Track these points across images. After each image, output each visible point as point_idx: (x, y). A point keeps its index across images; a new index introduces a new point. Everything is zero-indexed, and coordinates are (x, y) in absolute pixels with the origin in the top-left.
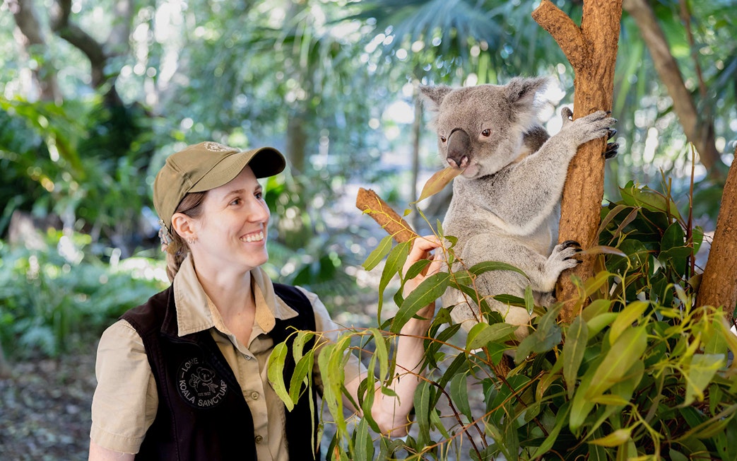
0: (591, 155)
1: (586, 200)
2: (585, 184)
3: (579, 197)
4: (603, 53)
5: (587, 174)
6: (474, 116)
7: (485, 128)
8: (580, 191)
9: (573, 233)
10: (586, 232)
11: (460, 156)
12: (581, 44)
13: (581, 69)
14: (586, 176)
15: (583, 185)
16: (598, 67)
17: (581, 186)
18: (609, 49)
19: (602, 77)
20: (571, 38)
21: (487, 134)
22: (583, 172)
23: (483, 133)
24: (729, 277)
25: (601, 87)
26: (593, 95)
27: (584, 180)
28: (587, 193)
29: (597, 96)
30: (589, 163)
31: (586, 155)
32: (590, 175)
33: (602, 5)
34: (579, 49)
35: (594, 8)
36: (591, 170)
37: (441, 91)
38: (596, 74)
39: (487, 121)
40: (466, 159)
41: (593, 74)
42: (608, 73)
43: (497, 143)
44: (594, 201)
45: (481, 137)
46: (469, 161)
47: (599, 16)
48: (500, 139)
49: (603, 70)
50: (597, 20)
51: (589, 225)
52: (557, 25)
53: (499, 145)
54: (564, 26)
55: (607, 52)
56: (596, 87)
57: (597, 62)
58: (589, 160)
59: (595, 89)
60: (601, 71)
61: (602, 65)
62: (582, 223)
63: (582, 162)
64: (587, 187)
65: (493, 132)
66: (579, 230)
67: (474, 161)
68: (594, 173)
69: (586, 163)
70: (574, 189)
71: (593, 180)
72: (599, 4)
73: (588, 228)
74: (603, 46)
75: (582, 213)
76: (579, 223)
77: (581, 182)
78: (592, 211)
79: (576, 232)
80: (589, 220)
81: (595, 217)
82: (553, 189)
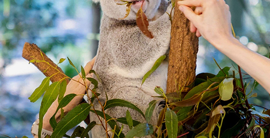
1: (185, 52)
3: (180, 49)
5: (185, 33)
8: (181, 45)
15: (183, 41)
17: (181, 41)
22: (183, 31)
27: (183, 38)
28: (186, 47)
30: (187, 25)
31: (185, 20)
44: (191, 53)
62: (183, 68)
63: (182, 24)
64: (185, 42)
66: (180, 72)
70: (177, 44)
71: (190, 38)
75: (182, 61)
76: (180, 68)
77: (181, 39)
78: (189, 60)
79: (178, 74)
80: (187, 66)
81: (192, 64)
82: (162, 43)
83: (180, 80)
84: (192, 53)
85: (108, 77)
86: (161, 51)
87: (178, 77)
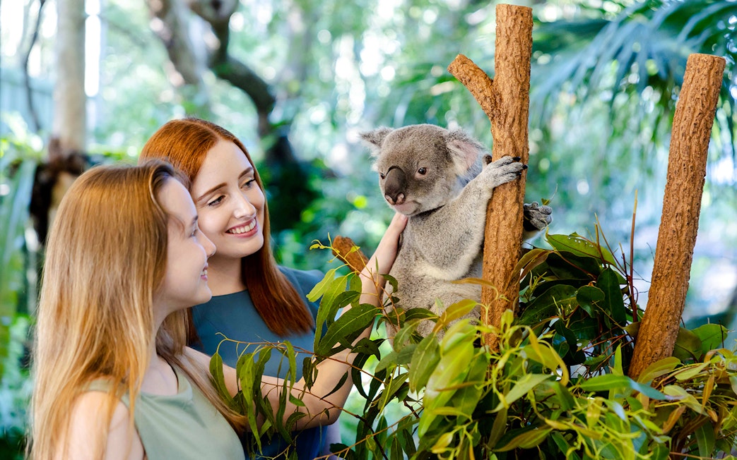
0: (505, 199)
1: (501, 243)
2: (500, 227)
3: (494, 239)
4: (510, 103)
5: (502, 217)
6: (411, 155)
7: (421, 166)
8: (495, 233)
9: (490, 274)
10: (502, 273)
11: (396, 192)
12: (490, 95)
13: (493, 118)
14: (501, 220)
15: (498, 229)
16: (506, 116)
17: (496, 229)
18: (516, 100)
19: (511, 126)
20: (481, 90)
21: (423, 172)
22: (498, 215)
23: (419, 171)
24: (660, 323)
25: (511, 135)
26: (504, 142)
27: (499, 223)
28: (502, 237)
29: (508, 144)
30: (503, 207)
31: (500, 199)
32: (504, 219)
33: (506, 58)
34: (488, 100)
35: (501, 62)
36: (505, 214)
37: (382, 133)
38: (505, 122)
39: (423, 159)
40: (402, 196)
41: (503, 123)
42: (517, 122)
43: (433, 181)
44: (509, 244)
45: (418, 175)
46: (404, 199)
47: (504, 68)
48: (437, 177)
49: (512, 119)
50: (503, 72)
51: (505, 266)
52: (468, 78)
53: (436, 184)
54: (474, 78)
55: (514, 102)
56: (506, 134)
57: (505, 111)
58: (503, 204)
59: (505, 137)
60: (509, 120)
61: (510, 114)
62: (498, 264)
63: (496, 205)
64: (502, 230)
65: (429, 170)
66: (496, 270)
67: (409, 198)
68: (509, 216)
69: (500, 207)
70: (492, 232)
71: (507, 224)
72: (504, 57)
73: (504, 269)
74: (510, 96)
75: (498, 255)
76: (495, 265)
77: (496, 225)
78: (507, 254)
79: (493, 273)
80: (505, 262)
81: (512, 259)
82: (473, 229)
83: (496, 281)
84: (512, 244)
85: (412, 279)
86: (475, 239)
87: (492, 277)
